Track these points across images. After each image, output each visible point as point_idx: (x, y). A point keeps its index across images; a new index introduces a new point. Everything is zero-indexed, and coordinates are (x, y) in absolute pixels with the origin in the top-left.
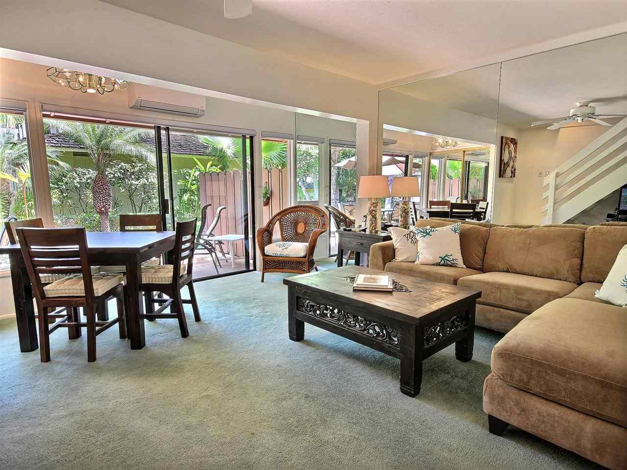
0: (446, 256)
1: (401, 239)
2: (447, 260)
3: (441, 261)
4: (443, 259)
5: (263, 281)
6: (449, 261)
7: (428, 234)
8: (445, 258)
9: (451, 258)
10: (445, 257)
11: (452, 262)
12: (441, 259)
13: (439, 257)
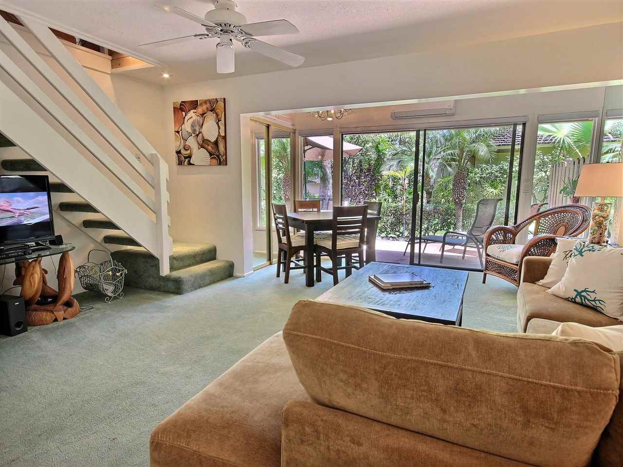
0: (585, 291)
1: (559, 255)
2: (585, 297)
3: (576, 297)
4: (579, 294)
5: (484, 282)
6: (588, 300)
7: (581, 253)
8: (583, 294)
9: (592, 296)
10: (582, 291)
11: (593, 303)
12: (576, 293)
13: (575, 290)
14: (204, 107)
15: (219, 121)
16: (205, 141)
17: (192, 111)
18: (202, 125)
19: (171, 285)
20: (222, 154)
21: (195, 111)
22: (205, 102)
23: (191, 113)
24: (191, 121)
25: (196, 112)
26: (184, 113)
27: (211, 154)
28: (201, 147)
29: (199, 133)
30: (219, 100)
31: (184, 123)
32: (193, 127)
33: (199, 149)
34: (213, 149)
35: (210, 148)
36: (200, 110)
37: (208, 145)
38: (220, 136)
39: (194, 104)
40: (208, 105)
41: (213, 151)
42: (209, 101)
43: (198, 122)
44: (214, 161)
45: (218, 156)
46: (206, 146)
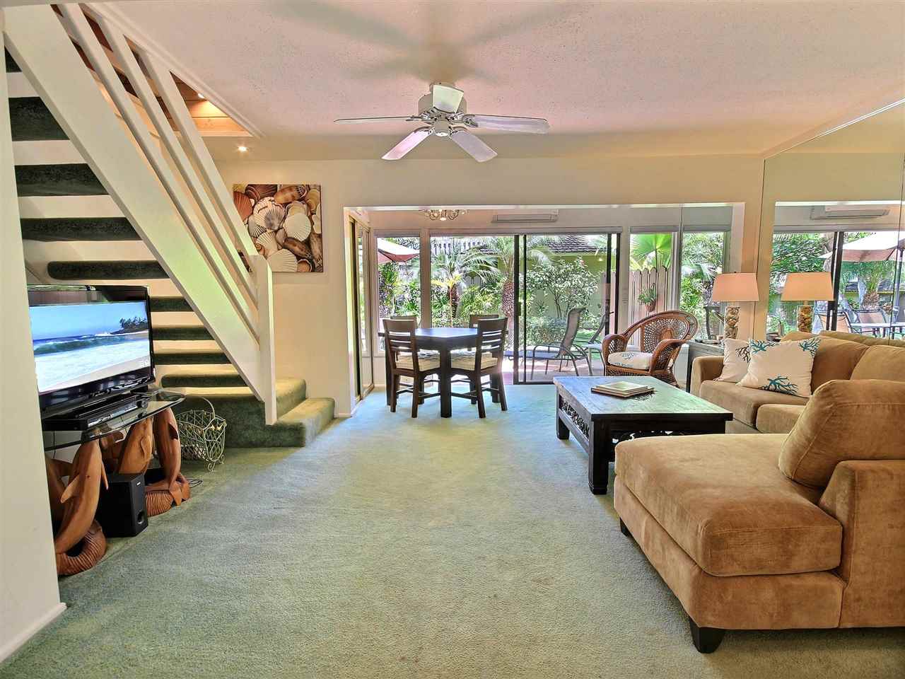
0: (778, 379)
1: (732, 353)
2: (779, 384)
3: (770, 385)
4: (773, 382)
6: (782, 386)
7: (762, 348)
8: (777, 382)
9: (786, 382)
11: (787, 388)
12: (770, 382)
13: (769, 379)
14: (288, 195)
15: (312, 214)
16: (290, 240)
17: (267, 199)
18: (285, 218)
19: (285, 436)
20: (317, 257)
21: (273, 199)
22: (290, 188)
23: (266, 201)
24: (265, 212)
25: (273, 201)
26: (253, 201)
27: (298, 258)
28: (283, 248)
29: (279, 229)
30: (311, 187)
31: (252, 213)
32: (269, 219)
33: (279, 250)
34: (302, 250)
35: (297, 249)
36: (281, 198)
37: (295, 246)
38: (314, 234)
39: (271, 190)
40: (295, 192)
41: (303, 253)
42: (297, 187)
43: (278, 215)
44: (305, 267)
45: (311, 260)
46: (291, 246)
